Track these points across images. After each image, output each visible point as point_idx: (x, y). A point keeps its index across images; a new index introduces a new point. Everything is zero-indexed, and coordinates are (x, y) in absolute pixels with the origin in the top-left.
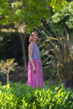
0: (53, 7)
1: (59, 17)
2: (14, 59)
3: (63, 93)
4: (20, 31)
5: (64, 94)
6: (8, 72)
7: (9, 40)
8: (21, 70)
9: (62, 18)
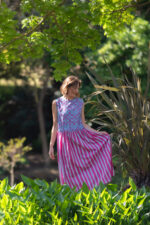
0: (105, 27)
1: (112, 51)
2: (24, 139)
3: (132, 197)
4: (32, 83)
5: (134, 199)
6: (13, 165)
7: (10, 102)
8: (36, 162)
9: (119, 53)
